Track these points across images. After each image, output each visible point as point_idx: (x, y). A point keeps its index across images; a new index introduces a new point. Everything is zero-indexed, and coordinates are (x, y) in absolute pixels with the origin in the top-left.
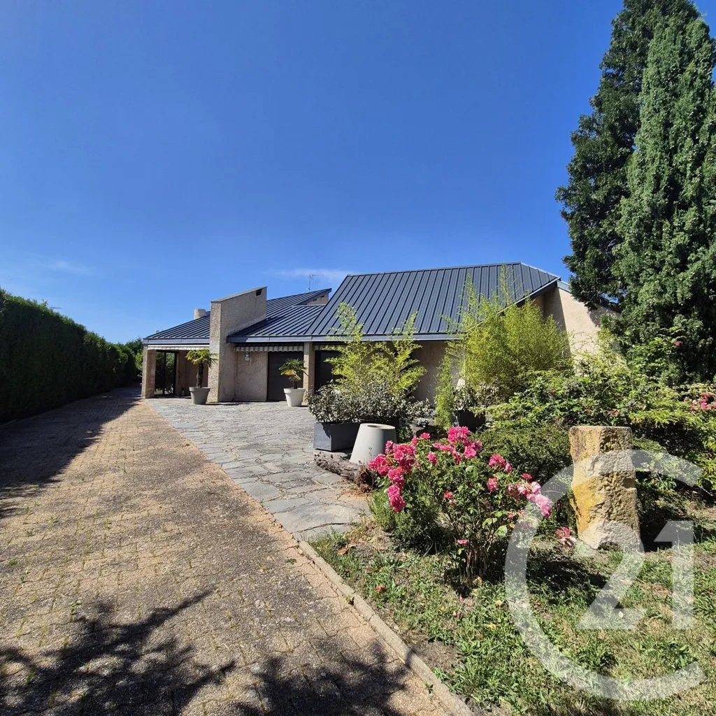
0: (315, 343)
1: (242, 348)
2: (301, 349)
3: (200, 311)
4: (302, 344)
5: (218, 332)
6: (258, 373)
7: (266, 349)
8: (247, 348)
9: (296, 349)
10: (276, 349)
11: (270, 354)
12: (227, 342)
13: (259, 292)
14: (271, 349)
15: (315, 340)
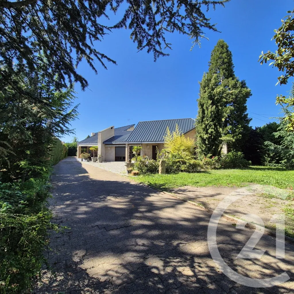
0: (129, 144)
1: (108, 146)
2: (125, 146)
3: (93, 133)
4: (125, 144)
5: (100, 141)
6: (112, 153)
7: (114, 145)
8: (109, 145)
9: (123, 146)
10: (117, 146)
11: (116, 147)
12: (103, 144)
13: (112, 128)
14: (116, 146)
15: (129, 143)
